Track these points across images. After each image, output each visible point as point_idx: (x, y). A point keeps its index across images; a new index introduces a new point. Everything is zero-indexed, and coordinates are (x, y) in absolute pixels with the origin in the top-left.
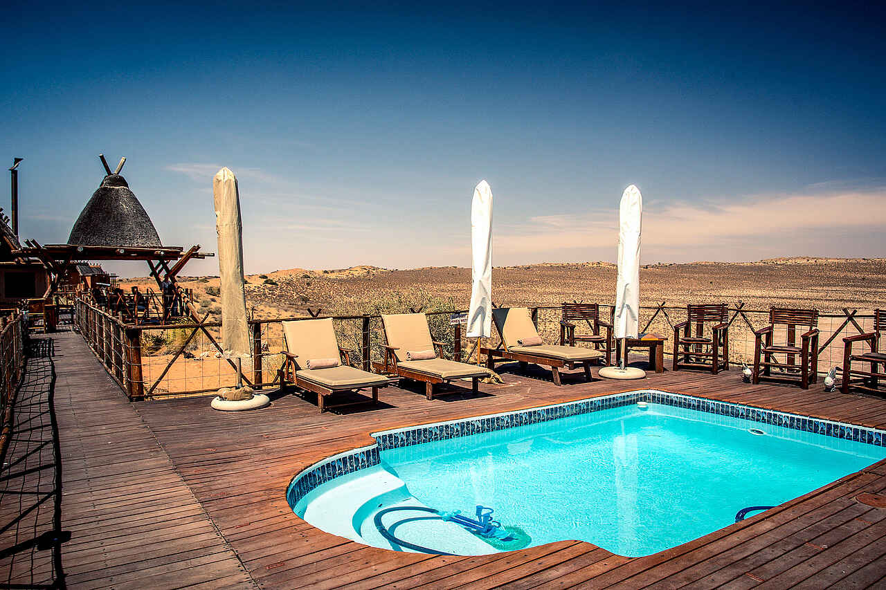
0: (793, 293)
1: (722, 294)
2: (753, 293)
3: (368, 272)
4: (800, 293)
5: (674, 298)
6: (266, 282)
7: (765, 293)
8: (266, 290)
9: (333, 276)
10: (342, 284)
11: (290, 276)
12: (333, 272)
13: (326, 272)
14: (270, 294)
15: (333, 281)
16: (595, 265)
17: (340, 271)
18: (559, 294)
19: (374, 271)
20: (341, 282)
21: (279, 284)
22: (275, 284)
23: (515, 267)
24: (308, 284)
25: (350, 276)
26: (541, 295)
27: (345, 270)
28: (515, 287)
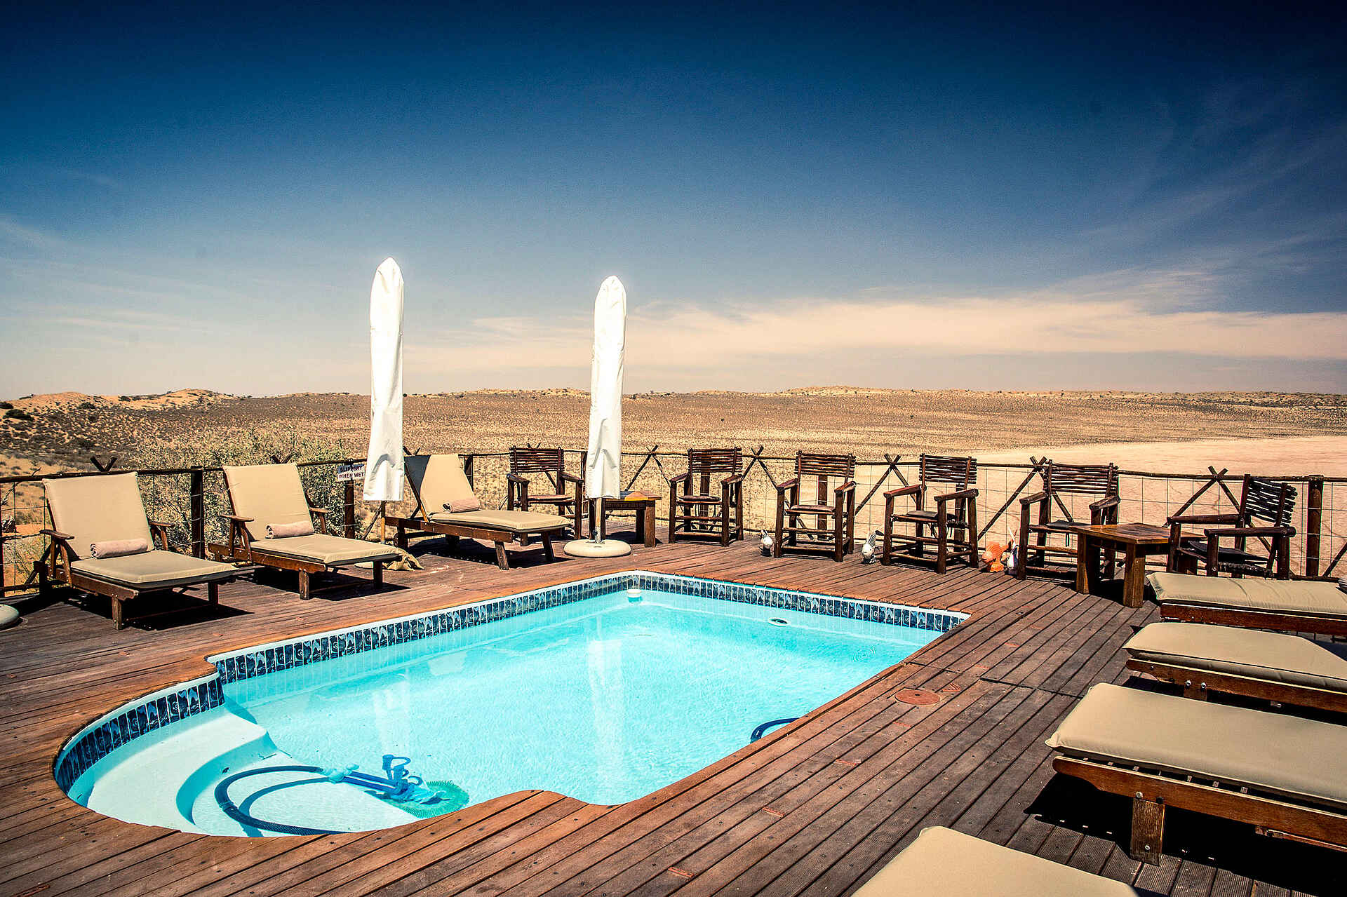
0: (828, 436)
1: (738, 436)
2: (777, 434)
3: (201, 400)
4: (836, 435)
5: (673, 441)
6: (10, 415)
7: (793, 435)
8: (11, 429)
9: (137, 406)
10: (153, 419)
11: (58, 404)
12: (137, 398)
13: (124, 398)
14: (17, 435)
15: (138, 414)
16: (560, 393)
17: (151, 397)
18: (507, 435)
19: (211, 399)
20: (152, 415)
21: (36, 418)
22: (28, 417)
23: (440, 395)
24: (92, 419)
25: (170, 405)
26: (480, 437)
27: (158, 397)
28: (439, 425)
